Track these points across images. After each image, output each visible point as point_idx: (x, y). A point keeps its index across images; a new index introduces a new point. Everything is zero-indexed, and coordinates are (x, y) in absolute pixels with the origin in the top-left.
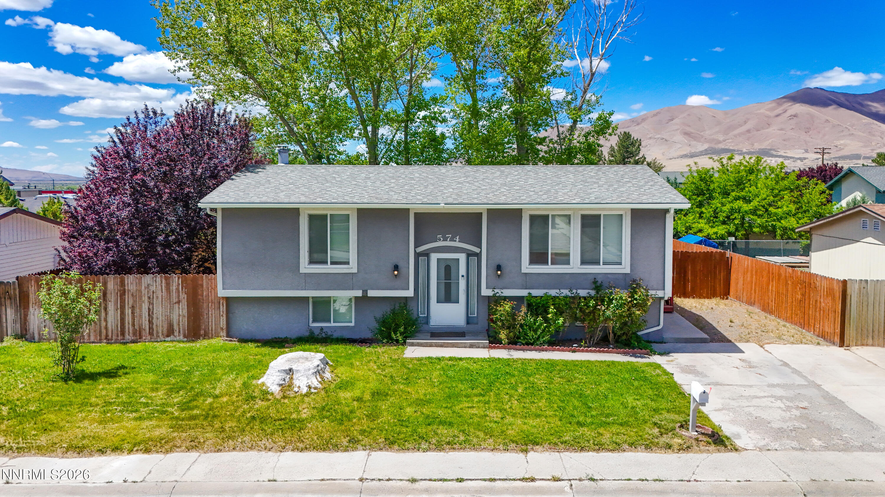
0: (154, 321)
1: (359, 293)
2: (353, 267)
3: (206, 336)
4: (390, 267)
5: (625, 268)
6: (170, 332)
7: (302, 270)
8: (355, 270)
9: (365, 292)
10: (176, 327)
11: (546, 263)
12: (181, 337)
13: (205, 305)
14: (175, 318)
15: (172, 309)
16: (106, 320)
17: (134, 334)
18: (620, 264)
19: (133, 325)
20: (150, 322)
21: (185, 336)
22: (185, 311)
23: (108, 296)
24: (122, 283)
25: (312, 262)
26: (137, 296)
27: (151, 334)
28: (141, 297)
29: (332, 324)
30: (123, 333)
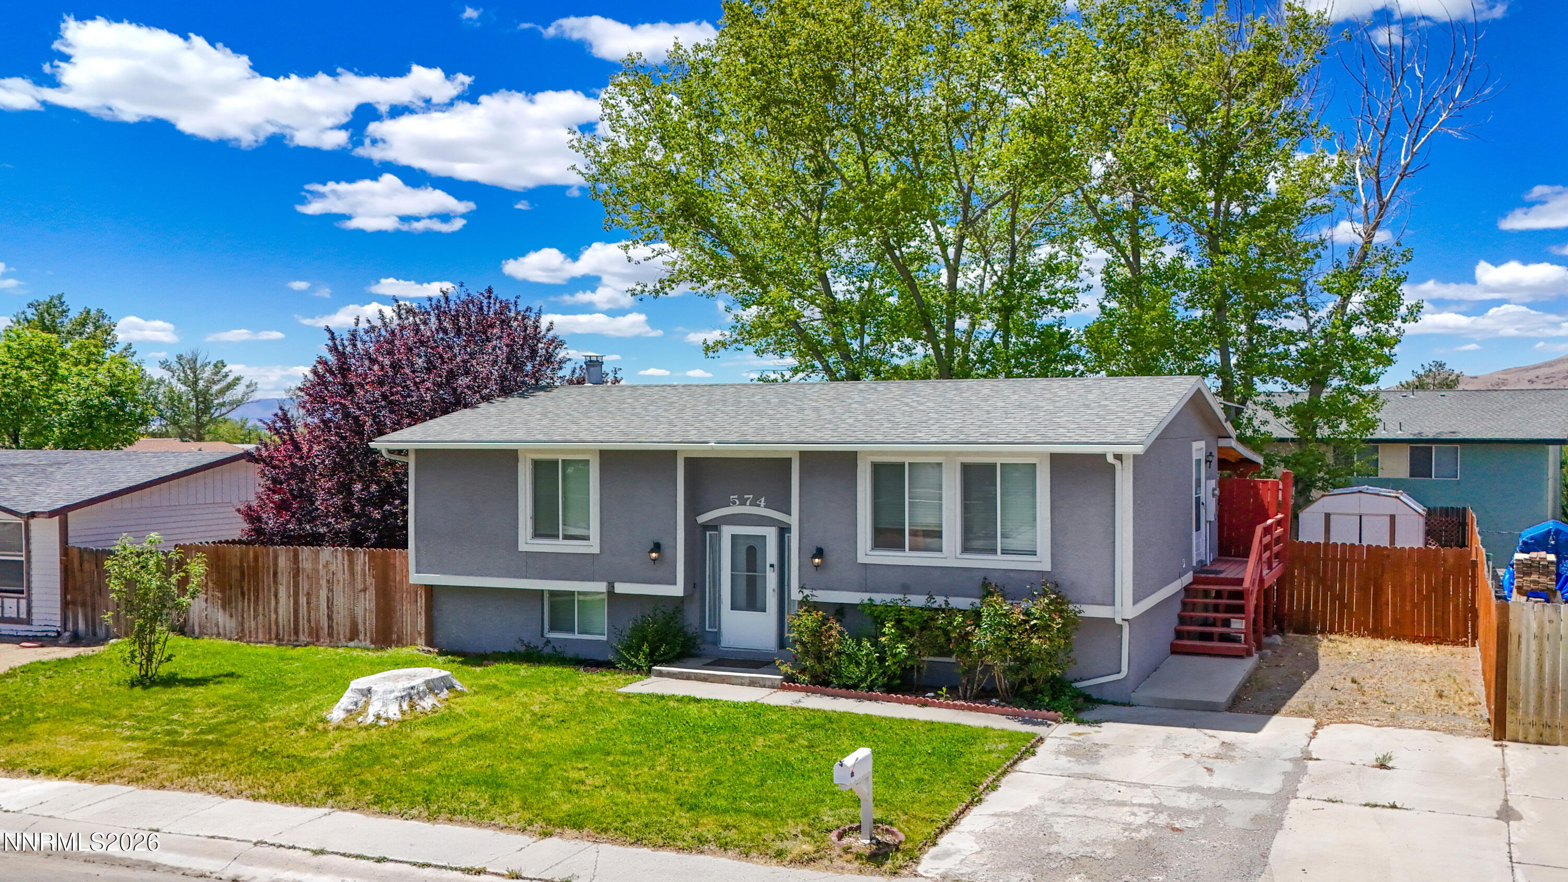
0: (335, 617)
1: (604, 587)
2: (593, 546)
3: (400, 643)
4: (649, 545)
5: (1043, 562)
6: (354, 635)
7: (522, 547)
8: (596, 550)
9: (611, 586)
10: (361, 628)
11: (901, 547)
12: (368, 642)
13: (398, 597)
14: (359, 612)
15: (355, 599)
16: (276, 612)
17: (310, 635)
18: (1034, 553)
19: (309, 621)
20: (330, 618)
21: (372, 642)
22: (373, 604)
23: (279, 574)
24: (296, 559)
25: (537, 534)
26: (314, 577)
27: (330, 635)
28: (318, 580)
29: (577, 636)
30: (296, 633)
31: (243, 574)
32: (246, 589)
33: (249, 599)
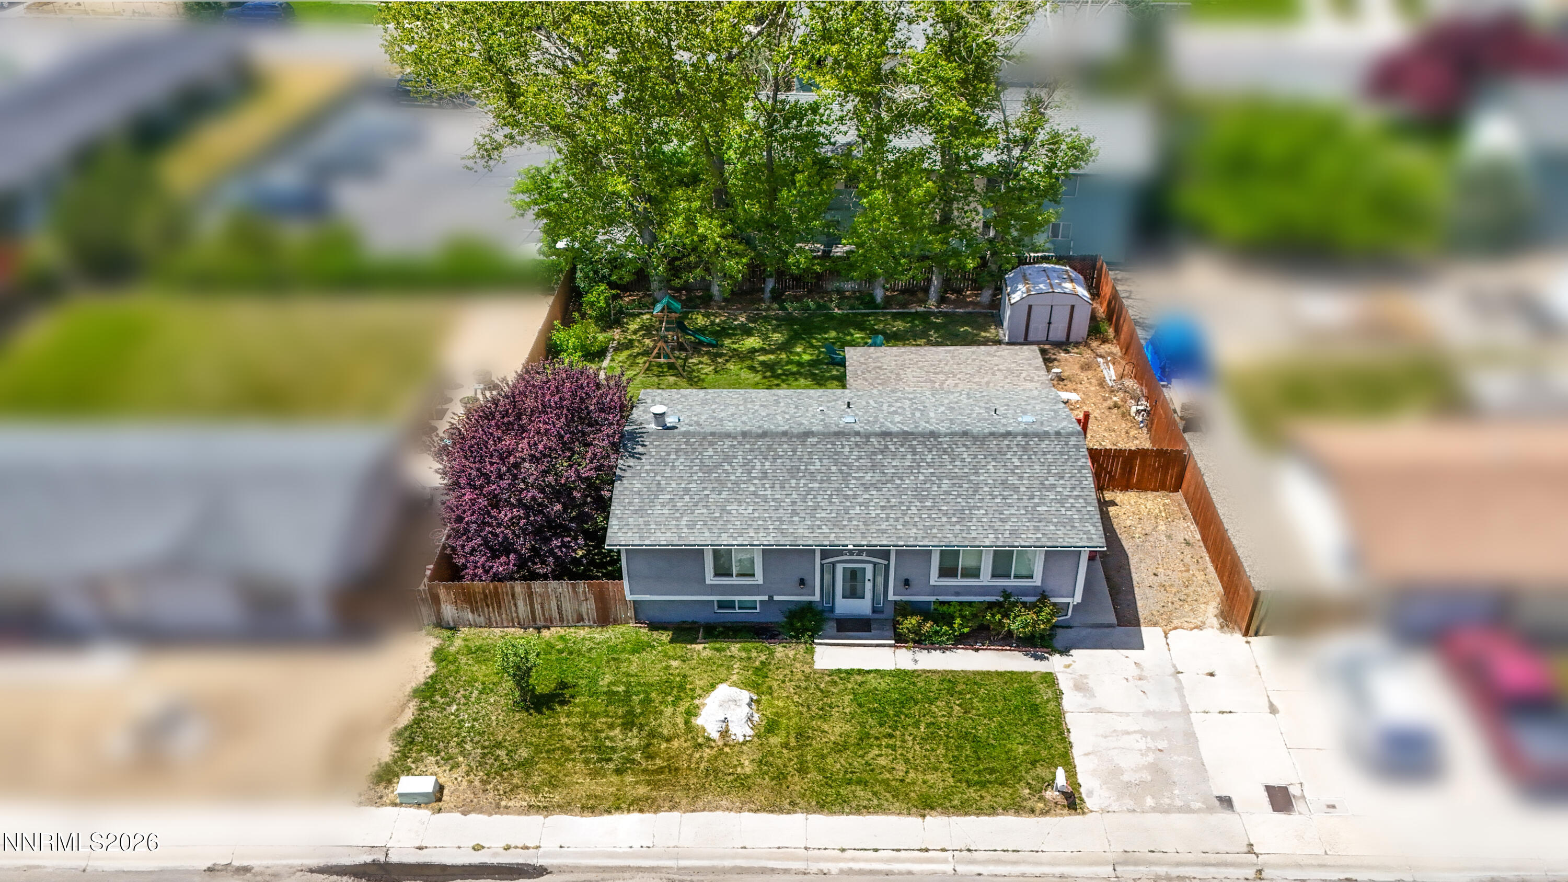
0: (564, 612)
1: (766, 598)
2: (759, 579)
3: (616, 622)
4: (797, 579)
5: (1037, 581)
6: (580, 619)
7: (708, 582)
8: (761, 582)
9: (771, 597)
10: (585, 617)
11: (956, 576)
12: (592, 623)
13: (612, 602)
14: (584, 610)
15: (580, 604)
16: (516, 612)
17: (546, 620)
18: (1031, 577)
19: (544, 615)
20: (560, 613)
21: (595, 622)
22: (593, 606)
23: (517, 595)
24: (529, 587)
25: (717, 574)
26: (545, 596)
27: (562, 620)
28: (548, 596)
29: (737, 611)
30: (534, 620)
31: (486, 596)
32: (489, 602)
33: (493, 608)
